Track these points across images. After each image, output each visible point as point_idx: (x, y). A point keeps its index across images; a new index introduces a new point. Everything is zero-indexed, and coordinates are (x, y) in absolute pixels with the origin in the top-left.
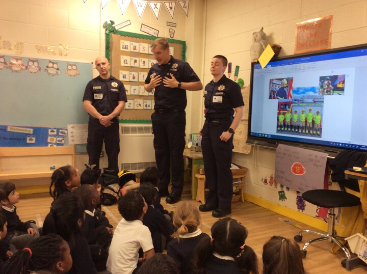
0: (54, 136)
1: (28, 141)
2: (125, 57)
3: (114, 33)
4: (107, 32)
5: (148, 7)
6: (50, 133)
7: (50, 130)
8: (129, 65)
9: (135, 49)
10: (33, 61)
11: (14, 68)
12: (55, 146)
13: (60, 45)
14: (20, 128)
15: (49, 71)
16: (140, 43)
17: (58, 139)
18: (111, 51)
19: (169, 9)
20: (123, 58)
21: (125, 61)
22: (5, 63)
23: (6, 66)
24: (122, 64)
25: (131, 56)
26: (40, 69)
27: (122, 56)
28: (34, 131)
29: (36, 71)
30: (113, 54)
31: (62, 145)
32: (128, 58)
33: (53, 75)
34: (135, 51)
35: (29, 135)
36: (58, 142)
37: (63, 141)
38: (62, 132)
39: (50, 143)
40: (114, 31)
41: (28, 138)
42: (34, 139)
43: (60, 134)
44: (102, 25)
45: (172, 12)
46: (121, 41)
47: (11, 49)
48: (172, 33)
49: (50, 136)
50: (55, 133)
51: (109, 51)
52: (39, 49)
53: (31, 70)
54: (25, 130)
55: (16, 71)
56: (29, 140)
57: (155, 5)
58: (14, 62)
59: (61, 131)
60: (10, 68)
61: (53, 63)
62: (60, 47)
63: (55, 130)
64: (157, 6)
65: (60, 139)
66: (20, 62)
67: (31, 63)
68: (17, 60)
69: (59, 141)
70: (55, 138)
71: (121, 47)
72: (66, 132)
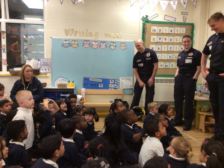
0: (113, 84)
2: (154, 37)
3: (148, 23)
4: (144, 22)
5: (169, 4)
6: (110, 82)
7: (110, 80)
8: (156, 41)
9: (160, 31)
10: (103, 42)
11: (94, 47)
12: (113, 89)
13: (117, 32)
14: (96, 79)
15: (111, 48)
16: (164, 27)
18: (146, 33)
19: (183, 4)
20: (153, 37)
21: (154, 39)
22: (89, 44)
23: (90, 46)
24: (152, 41)
25: (157, 36)
26: (106, 47)
27: (152, 36)
28: (102, 81)
29: (104, 48)
30: (147, 35)
31: (117, 89)
32: (155, 37)
33: (113, 49)
34: (160, 32)
35: (100, 83)
37: (117, 87)
40: (148, 21)
41: (99, 85)
42: (102, 85)
43: (116, 83)
44: (141, 19)
45: (185, 6)
46: (152, 27)
47: (92, 37)
48: (185, 19)
49: (111, 83)
50: (113, 82)
51: (144, 34)
52: (106, 35)
53: (102, 47)
54: (98, 80)
55: (95, 48)
57: (174, 3)
58: (94, 43)
59: (116, 81)
60: (92, 46)
61: (113, 43)
62: (117, 33)
63: (113, 80)
64: (175, 3)
65: (116, 85)
66: (96, 43)
67: (102, 44)
68: (95, 42)
70: (113, 85)
71: (152, 30)
72: (119, 81)
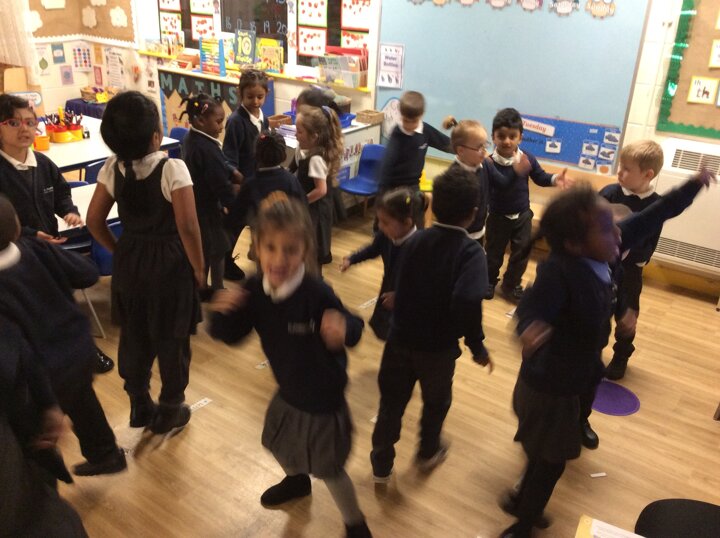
1: (548, 149)
17: (603, 149)
28: (557, 131)
29: (532, 7)
35: (547, 137)
36: (601, 156)
38: (610, 138)
39: (584, 156)
41: (548, 143)
42: (559, 144)
43: (606, 141)
56: (551, 146)
59: (607, 134)
65: (607, 151)
69: (603, 154)
72: (617, 136)
